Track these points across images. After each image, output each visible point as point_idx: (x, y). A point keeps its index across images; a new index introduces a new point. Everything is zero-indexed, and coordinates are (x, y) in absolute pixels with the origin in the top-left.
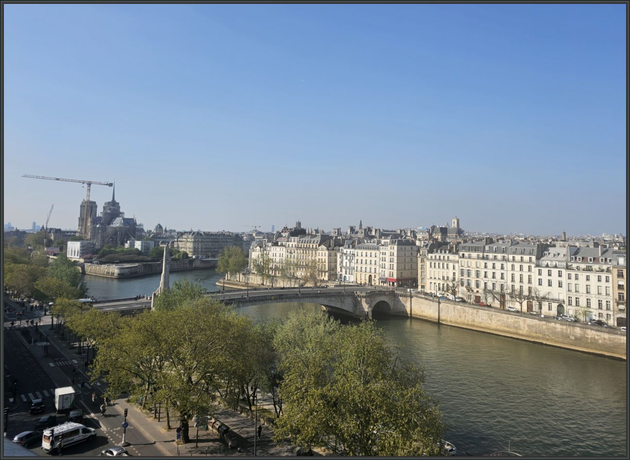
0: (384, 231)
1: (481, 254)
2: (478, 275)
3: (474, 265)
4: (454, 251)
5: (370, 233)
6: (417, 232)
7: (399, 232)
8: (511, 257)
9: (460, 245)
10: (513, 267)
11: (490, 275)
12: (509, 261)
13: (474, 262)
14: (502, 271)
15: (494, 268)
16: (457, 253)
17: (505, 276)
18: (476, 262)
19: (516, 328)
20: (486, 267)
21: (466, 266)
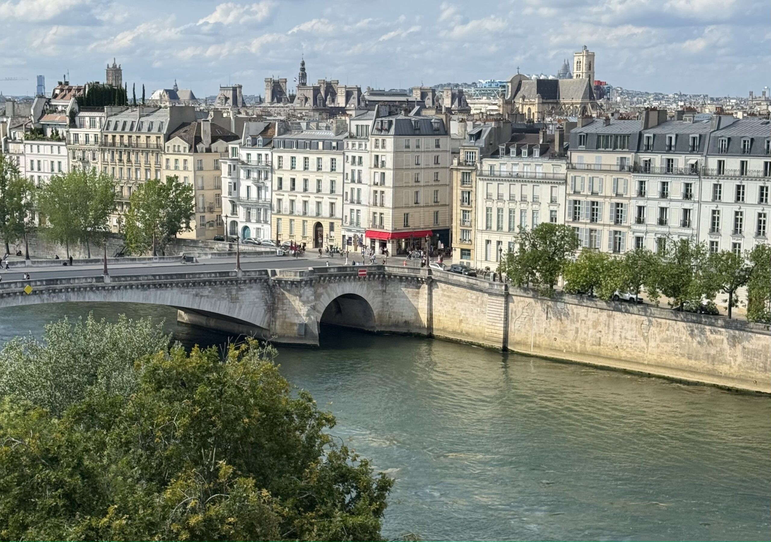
0: (373, 93)
1: (630, 158)
2: (618, 218)
3: (608, 190)
4: (557, 149)
5: (333, 101)
6: (470, 96)
7: (416, 96)
8: (713, 163)
9: (573, 131)
10: (717, 189)
11: (652, 216)
12: (706, 174)
13: (608, 180)
14: (687, 205)
15: (664, 195)
16: (563, 155)
17: (694, 217)
18: (616, 181)
20: (641, 193)
21: (587, 192)
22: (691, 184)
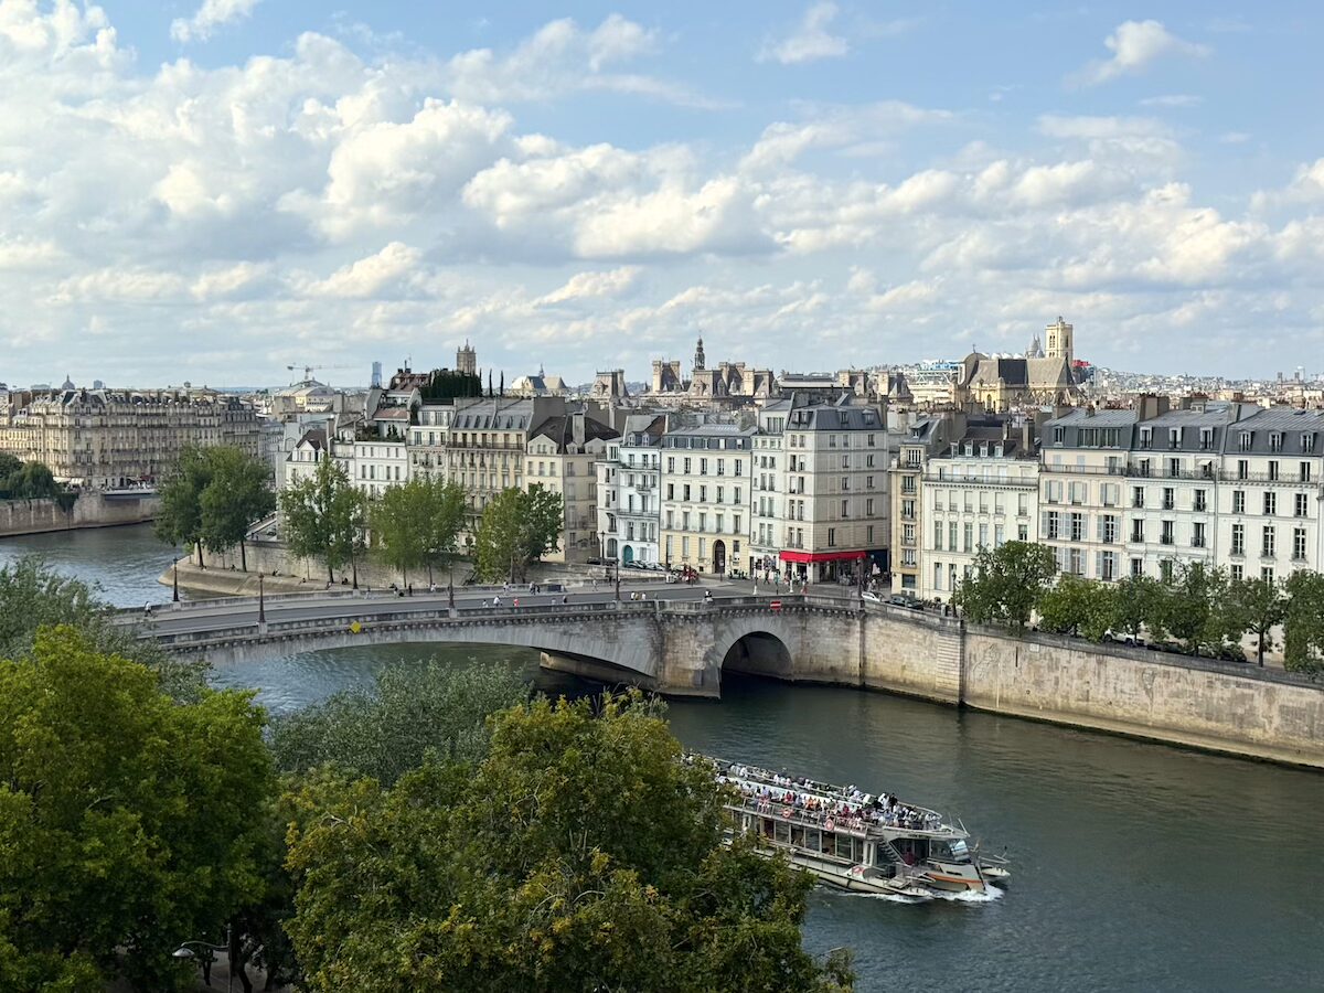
0: (788, 378)
1: (1122, 458)
3: (1094, 498)
4: (1026, 446)
5: (738, 388)
6: (913, 381)
7: (844, 381)
8: (1232, 464)
9: (1047, 423)
10: (1239, 497)
11: (1153, 532)
12: (1222, 479)
13: (1094, 487)
14: (1199, 518)
15: (1168, 505)
16: (1033, 454)
17: (1208, 534)
18: (1104, 488)
20: (1138, 503)
21: (1066, 501)
22: (1204, 491)
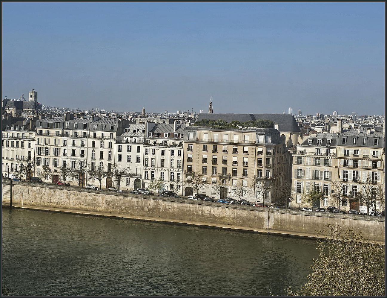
1: (60, 131)
2: (56, 153)
3: (52, 143)
4: (31, 127)
8: (92, 133)
9: (37, 121)
10: (94, 143)
11: (69, 153)
12: (89, 137)
13: (52, 139)
14: (83, 149)
15: (74, 145)
16: (33, 130)
17: (85, 153)
18: (55, 140)
19: (94, 205)
20: (65, 144)
21: (43, 144)
